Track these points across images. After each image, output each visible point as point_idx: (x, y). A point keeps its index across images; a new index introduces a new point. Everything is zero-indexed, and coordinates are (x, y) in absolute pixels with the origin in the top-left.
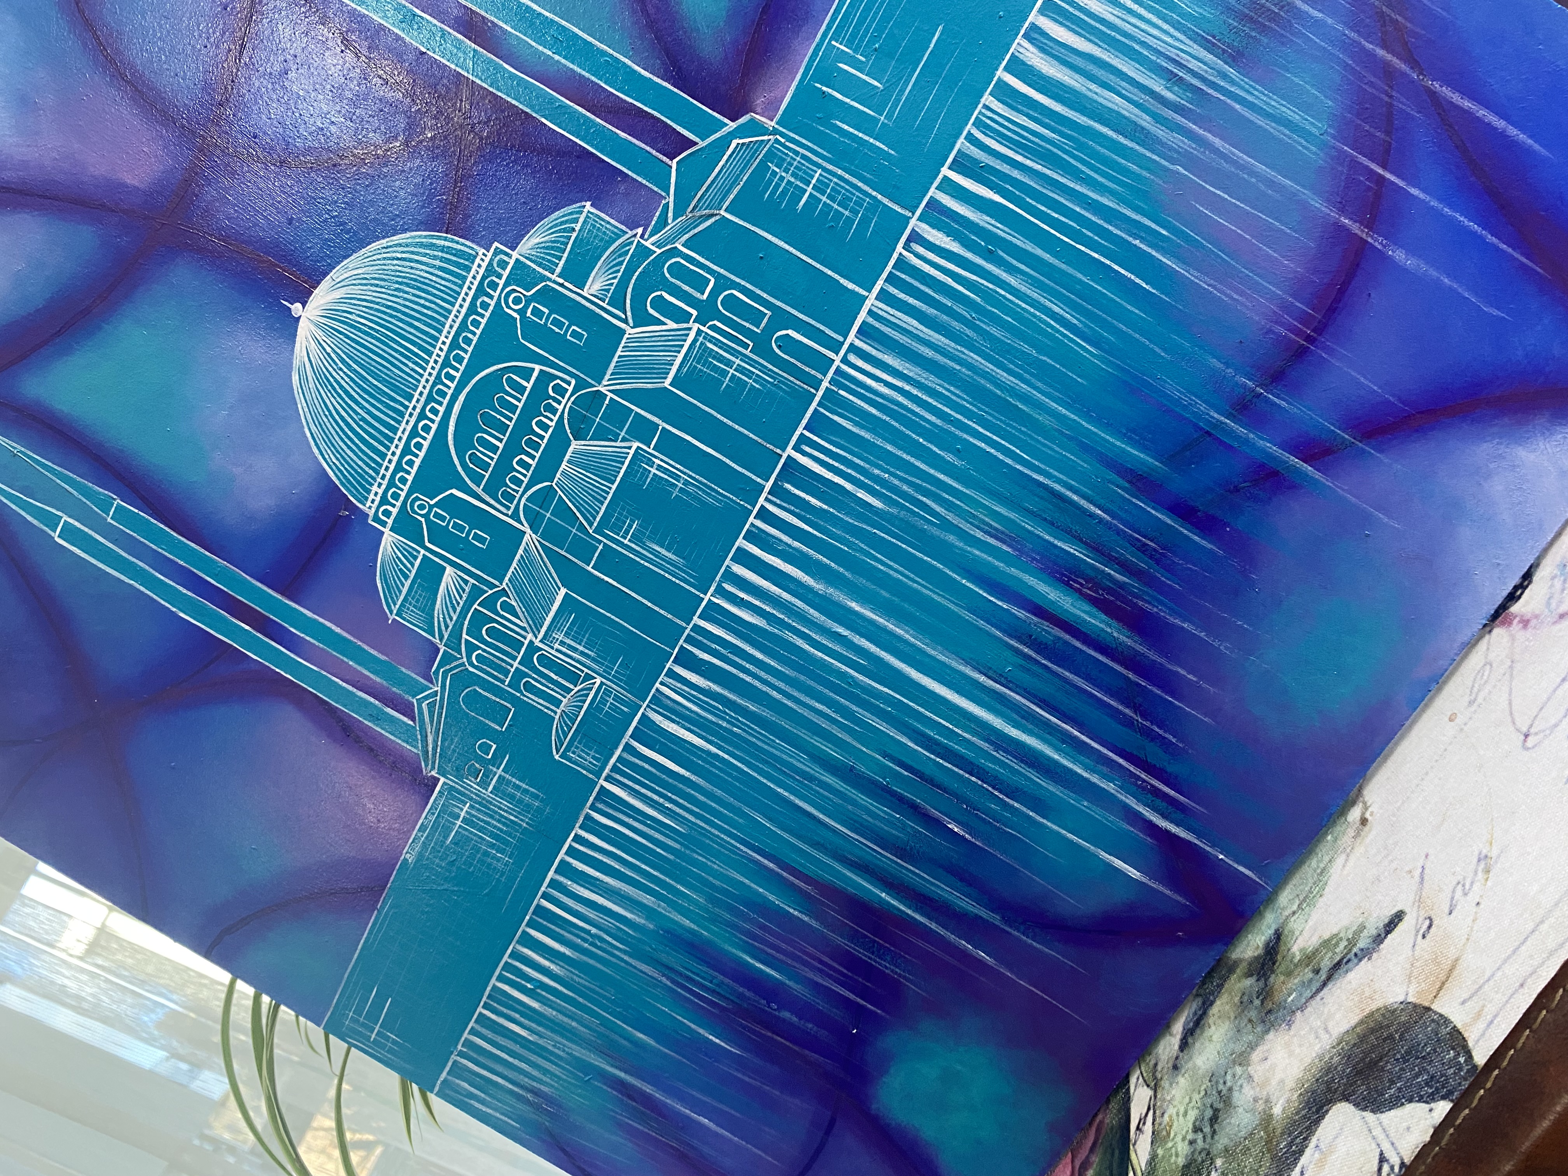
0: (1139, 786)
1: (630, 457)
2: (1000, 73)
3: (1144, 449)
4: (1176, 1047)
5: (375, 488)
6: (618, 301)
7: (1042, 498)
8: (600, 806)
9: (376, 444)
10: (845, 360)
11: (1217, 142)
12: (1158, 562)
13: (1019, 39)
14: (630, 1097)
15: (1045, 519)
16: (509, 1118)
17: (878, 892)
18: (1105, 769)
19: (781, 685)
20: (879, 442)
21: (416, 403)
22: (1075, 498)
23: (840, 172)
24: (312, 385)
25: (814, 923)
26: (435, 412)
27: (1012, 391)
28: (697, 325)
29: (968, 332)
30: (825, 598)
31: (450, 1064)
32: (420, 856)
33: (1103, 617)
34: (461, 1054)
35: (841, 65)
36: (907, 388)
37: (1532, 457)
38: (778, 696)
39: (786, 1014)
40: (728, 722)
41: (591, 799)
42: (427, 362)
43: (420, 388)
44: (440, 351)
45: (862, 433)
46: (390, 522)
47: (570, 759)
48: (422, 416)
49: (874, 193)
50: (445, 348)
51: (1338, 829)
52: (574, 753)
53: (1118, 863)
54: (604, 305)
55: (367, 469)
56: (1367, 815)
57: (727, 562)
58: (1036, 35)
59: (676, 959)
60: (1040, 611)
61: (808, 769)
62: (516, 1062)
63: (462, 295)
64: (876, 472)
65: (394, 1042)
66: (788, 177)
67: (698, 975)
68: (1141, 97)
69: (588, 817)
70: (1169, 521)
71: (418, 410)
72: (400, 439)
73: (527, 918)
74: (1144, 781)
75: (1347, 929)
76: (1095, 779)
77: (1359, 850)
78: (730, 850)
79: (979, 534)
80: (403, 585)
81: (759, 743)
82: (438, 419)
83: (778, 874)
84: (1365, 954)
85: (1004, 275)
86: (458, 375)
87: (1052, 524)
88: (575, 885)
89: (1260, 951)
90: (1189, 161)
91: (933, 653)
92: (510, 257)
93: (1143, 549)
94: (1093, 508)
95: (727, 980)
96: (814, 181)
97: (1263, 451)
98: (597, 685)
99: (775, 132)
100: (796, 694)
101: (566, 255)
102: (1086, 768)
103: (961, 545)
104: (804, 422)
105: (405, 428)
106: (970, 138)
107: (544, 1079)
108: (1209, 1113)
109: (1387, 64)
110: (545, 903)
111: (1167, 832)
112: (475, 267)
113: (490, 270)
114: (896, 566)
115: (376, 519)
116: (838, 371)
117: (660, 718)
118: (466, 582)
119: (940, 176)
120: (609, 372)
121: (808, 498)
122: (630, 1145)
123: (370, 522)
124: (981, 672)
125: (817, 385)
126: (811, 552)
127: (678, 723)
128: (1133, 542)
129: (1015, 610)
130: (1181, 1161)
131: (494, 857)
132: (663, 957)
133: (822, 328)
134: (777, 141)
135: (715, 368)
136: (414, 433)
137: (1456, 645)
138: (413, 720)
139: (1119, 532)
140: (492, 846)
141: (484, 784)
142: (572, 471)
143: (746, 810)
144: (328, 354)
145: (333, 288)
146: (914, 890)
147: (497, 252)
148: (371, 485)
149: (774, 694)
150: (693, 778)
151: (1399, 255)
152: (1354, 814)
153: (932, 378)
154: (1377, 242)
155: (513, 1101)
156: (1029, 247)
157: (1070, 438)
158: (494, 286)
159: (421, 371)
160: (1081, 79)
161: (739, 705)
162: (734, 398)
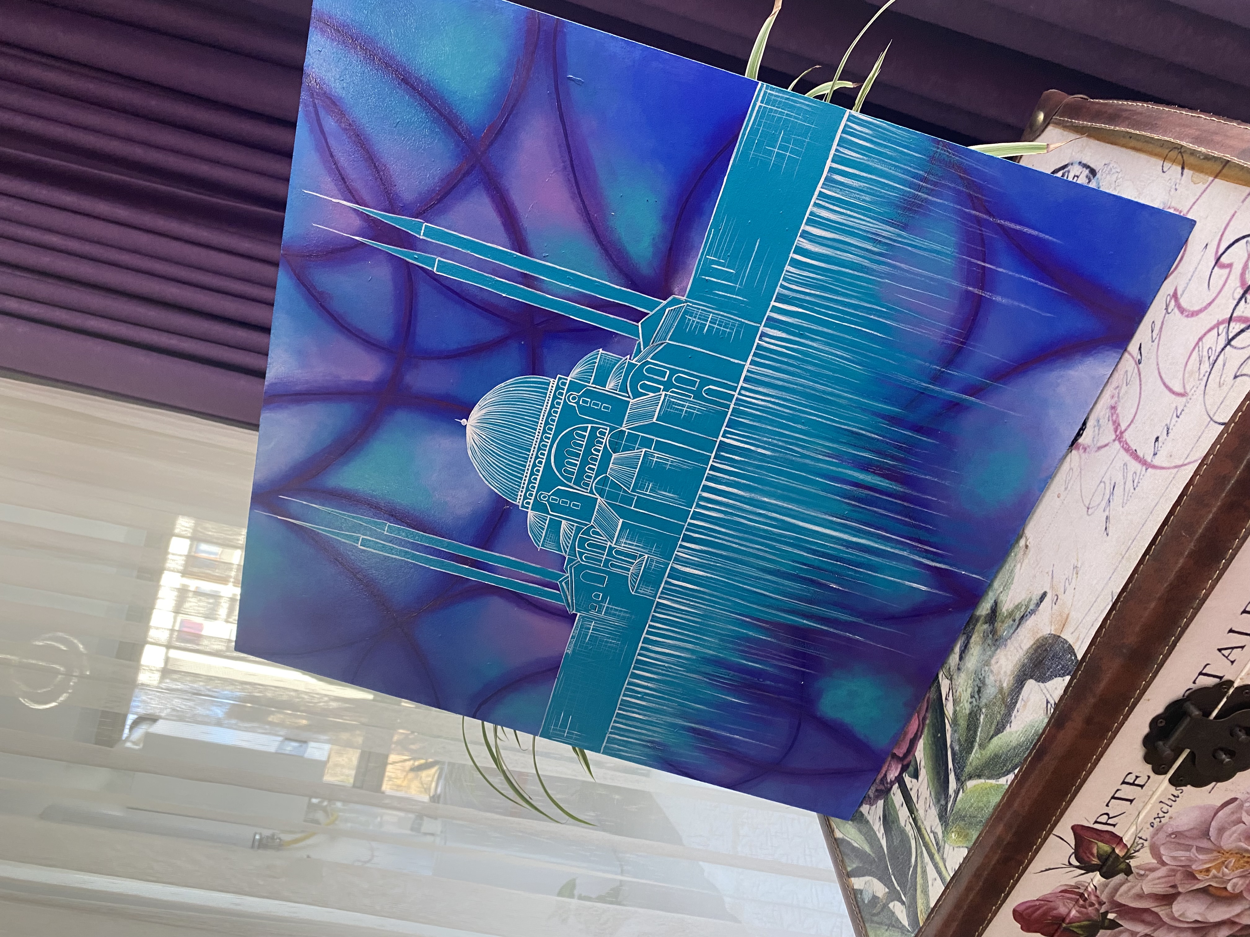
0: (919, 550)
1: (642, 456)
2: (792, 255)
3: (893, 405)
4: (958, 659)
5: (520, 493)
6: (624, 389)
7: (848, 435)
8: (659, 610)
9: (516, 474)
10: (740, 394)
11: (903, 265)
12: (908, 453)
13: (798, 238)
14: (699, 734)
15: (851, 445)
16: (640, 756)
17: (802, 621)
18: (901, 547)
19: (737, 541)
20: (764, 426)
21: (533, 452)
22: (864, 432)
23: (721, 313)
24: (478, 454)
25: (773, 640)
26: (544, 454)
27: (824, 392)
28: (664, 393)
29: (797, 370)
30: (750, 499)
31: (606, 738)
32: (574, 651)
33: (887, 481)
34: (611, 733)
35: (713, 266)
36: (773, 400)
37: (1077, 373)
38: (737, 546)
39: (768, 682)
40: (714, 562)
41: (654, 608)
42: (535, 433)
43: (534, 445)
44: (540, 427)
45: (755, 424)
46: (530, 506)
47: (639, 593)
48: (537, 457)
49: (740, 319)
50: (542, 426)
51: (1016, 550)
52: (641, 590)
53: (915, 585)
54: (617, 392)
55: (514, 486)
56: (1028, 543)
57: (699, 492)
58: (806, 235)
59: (709, 669)
60: (857, 484)
61: (757, 575)
62: (639, 731)
63: (546, 401)
64: (765, 439)
65: (576, 735)
66: (697, 320)
67: (721, 674)
68: (862, 253)
69: (653, 616)
70: (910, 434)
71: (534, 455)
72: (528, 469)
73: (633, 666)
74: (920, 548)
75: (1025, 600)
76: (897, 551)
77: (1026, 561)
78: (727, 617)
79: (821, 457)
80: (542, 533)
81: (731, 568)
82: (545, 457)
83: (751, 623)
84: (1033, 612)
85: (810, 343)
86: (551, 436)
87: (855, 446)
88: (653, 647)
89: (989, 611)
90: (889, 276)
91: (808, 512)
92: (567, 379)
93: (901, 448)
94: (873, 435)
95: (736, 674)
96: (709, 319)
97: (949, 395)
98: (646, 558)
99: (686, 301)
100: (745, 543)
101: (594, 374)
102: (892, 548)
103: (813, 463)
104: (725, 424)
105: (529, 464)
106: (782, 286)
107: (654, 735)
108: (976, 689)
109: (976, 217)
110: (640, 658)
111: (936, 567)
112: (550, 388)
113: (558, 388)
114: (783, 478)
115: (523, 506)
116: (737, 399)
117: (680, 567)
118: (573, 526)
119: (771, 306)
120: (625, 420)
121: (733, 457)
122: (703, 755)
123: (520, 508)
124: (833, 516)
125: (728, 407)
126: (740, 480)
127: (689, 567)
128: (895, 446)
129: (844, 487)
130: (968, 712)
131: (611, 643)
132: (703, 670)
133: (726, 382)
134: (688, 305)
135: (677, 409)
136: (534, 465)
137: (1057, 461)
138: (559, 591)
139: (887, 443)
140: (609, 638)
141: (600, 612)
142: (616, 467)
143: (731, 598)
144: (485, 439)
145: (480, 409)
146: (819, 617)
147: (560, 378)
148: (518, 492)
149: (734, 545)
150: (702, 589)
151: (998, 299)
152: (1022, 542)
153: (784, 393)
154: (987, 295)
155: (642, 748)
156: (820, 328)
157: (856, 407)
158: (561, 394)
159: (532, 438)
160: (832, 250)
161: (718, 554)
162: (689, 420)
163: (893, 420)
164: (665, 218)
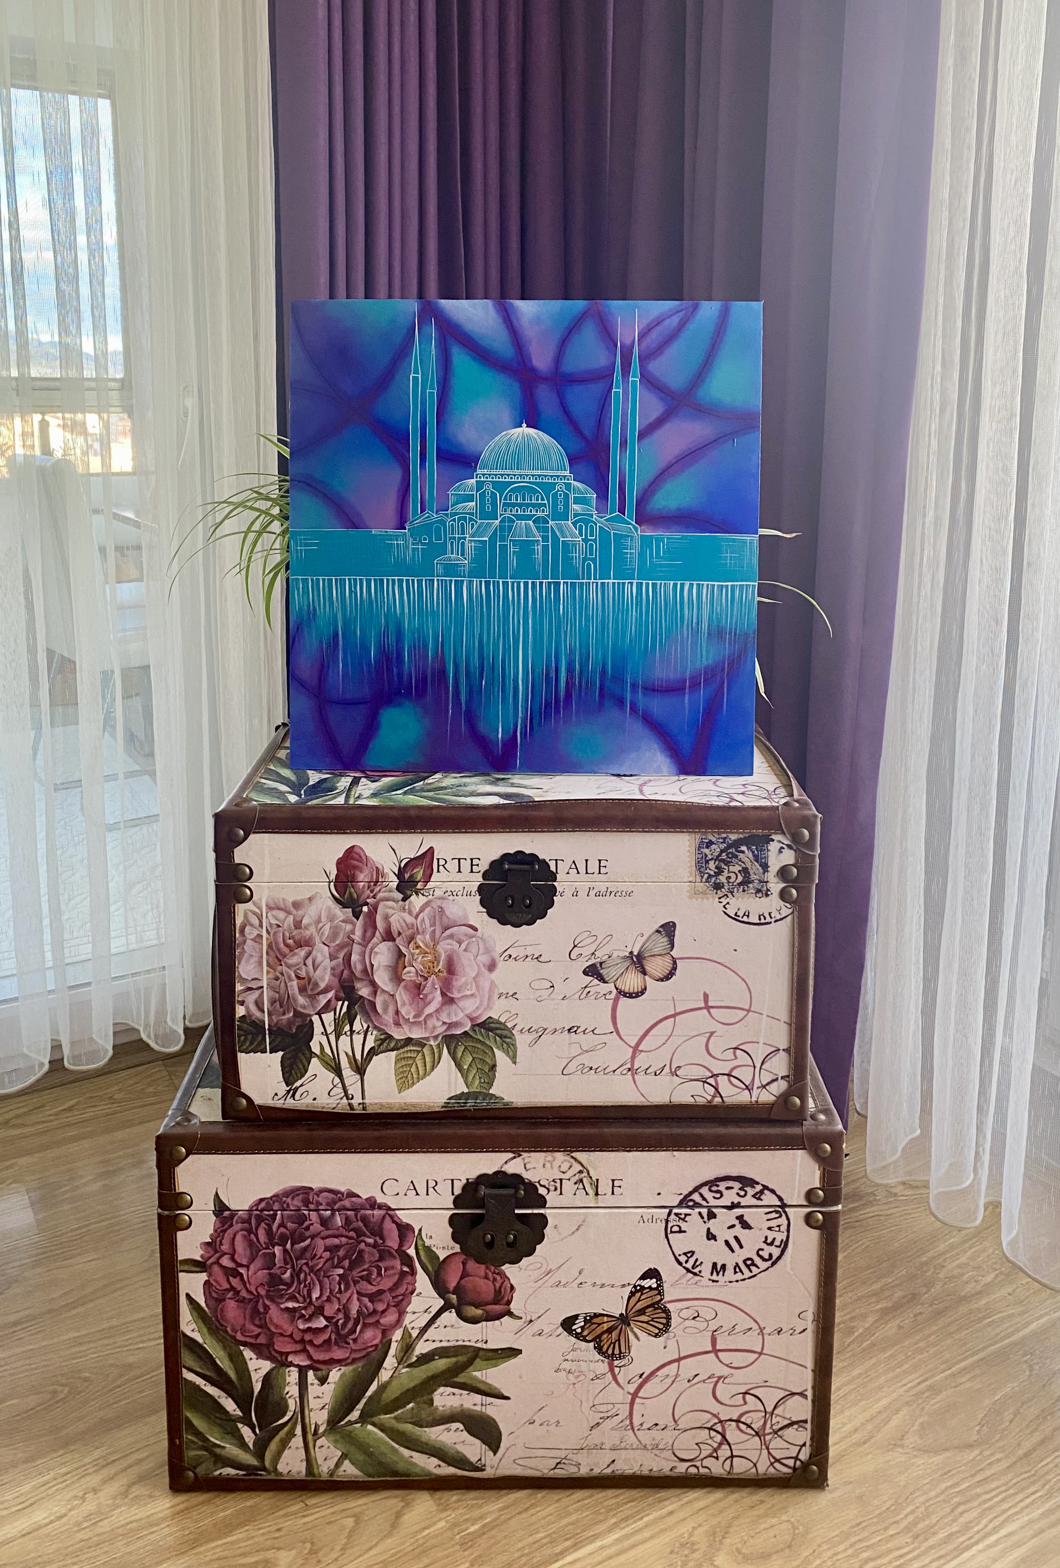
1: (536, 539)
4: (458, 776)
9: (498, 465)
23: (637, 557)
24: (504, 439)
32: (375, 535)
35: (661, 543)
37: (659, 757)
42: (530, 470)
43: (522, 471)
44: (535, 472)
46: (478, 479)
47: (436, 565)
49: (636, 567)
50: (537, 474)
52: (439, 566)
54: (572, 512)
55: (490, 466)
57: (522, 580)
58: (691, 585)
63: (554, 472)
65: (301, 556)
66: (628, 544)
71: (516, 473)
72: (504, 472)
80: (461, 491)
82: (516, 480)
86: (532, 480)
89: (501, 778)
90: (682, 638)
92: (571, 481)
93: (587, 684)
96: (631, 551)
98: (464, 562)
99: (638, 535)
101: (579, 496)
104: (571, 581)
105: (508, 472)
112: (563, 472)
113: (565, 477)
115: (477, 475)
118: (473, 510)
120: (556, 522)
123: (475, 473)
125: (583, 579)
128: (588, 680)
131: (391, 558)
133: (597, 572)
134: (636, 537)
135: (572, 550)
136: (508, 475)
138: (420, 514)
140: (394, 556)
142: (523, 525)
144: (516, 440)
145: (536, 434)
147: (571, 476)
148: (486, 469)
154: (687, 691)
158: (561, 480)
159: (527, 469)
162: (568, 560)
163: (603, 672)
164: (679, 509)
